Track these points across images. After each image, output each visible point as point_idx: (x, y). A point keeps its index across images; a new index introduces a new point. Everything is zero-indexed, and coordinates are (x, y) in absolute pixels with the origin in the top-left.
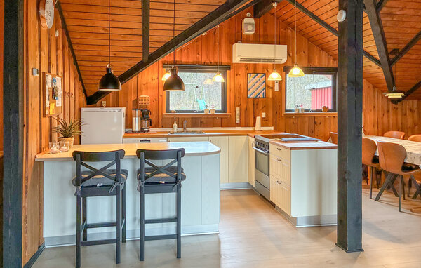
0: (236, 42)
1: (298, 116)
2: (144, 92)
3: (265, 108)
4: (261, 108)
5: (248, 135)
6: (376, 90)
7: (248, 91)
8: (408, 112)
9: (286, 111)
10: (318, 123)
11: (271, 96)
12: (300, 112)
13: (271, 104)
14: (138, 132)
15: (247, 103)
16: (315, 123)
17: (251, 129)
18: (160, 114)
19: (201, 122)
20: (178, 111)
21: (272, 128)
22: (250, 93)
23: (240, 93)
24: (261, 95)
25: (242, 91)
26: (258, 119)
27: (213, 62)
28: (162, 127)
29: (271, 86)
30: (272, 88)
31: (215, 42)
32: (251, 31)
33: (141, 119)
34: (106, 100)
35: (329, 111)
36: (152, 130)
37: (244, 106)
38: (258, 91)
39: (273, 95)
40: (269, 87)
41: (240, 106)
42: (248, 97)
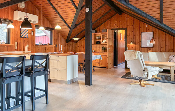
0: (15, 10)
3: (28, 43)
4: (26, 43)
5: (28, 54)
6: (63, 37)
8: (70, 46)
9: (36, 44)
12: (41, 45)
13: (30, 41)
16: (46, 49)
17: (22, 52)
21: (31, 52)
22: (22, 35)
23: (17, 35)
24: (26, 37)
26: (26, 48)
27: (4, 18)
29: (30, 33)
30: (30, 34)
32: (23, 7)
35: (49, 45)
37: (19, 41)
38: (25, 35)
39: (31, 37)
40: (29, 33)
41: (17, 41)
42: (21, 37)
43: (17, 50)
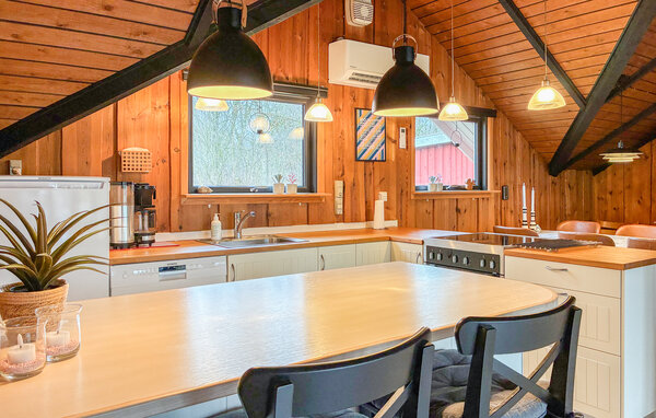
0: (335, 40)
1: (433, 198)
2: (133, 138)
4: (377, 182)
5: (390, 240)
6: (533, 151)
7: (356, 145)
8: (567, 191)
9: (417, 188)
10: (462, 211)
11: (393, 158)
12: (438, 190)
14: (129, 246)
15: (356, 171)
16: (458, 210)
17: (361, 226)
18: (174, 197)
19: (268, 215)
20: (216, 190)
21: (396, 224)
22: (361, 148)
23: (341, 149)
24: (378, 156)
25: (346, 146)
26: (379, 207)
27: (290, 76)
28: (181, 229)
29: (393, 137)
30: (395, 142)
31: (294, 34)
32: (367, 19)
33: (136, 211)
34: (22, 157)
35: (474, 188)
36: (161, 237)
37: (349, 177)
38: (373, 147)
39: (396, 156)
40: (390, 139)
41: (341, 176)
42: (357, 160)
43: (342, 219)
